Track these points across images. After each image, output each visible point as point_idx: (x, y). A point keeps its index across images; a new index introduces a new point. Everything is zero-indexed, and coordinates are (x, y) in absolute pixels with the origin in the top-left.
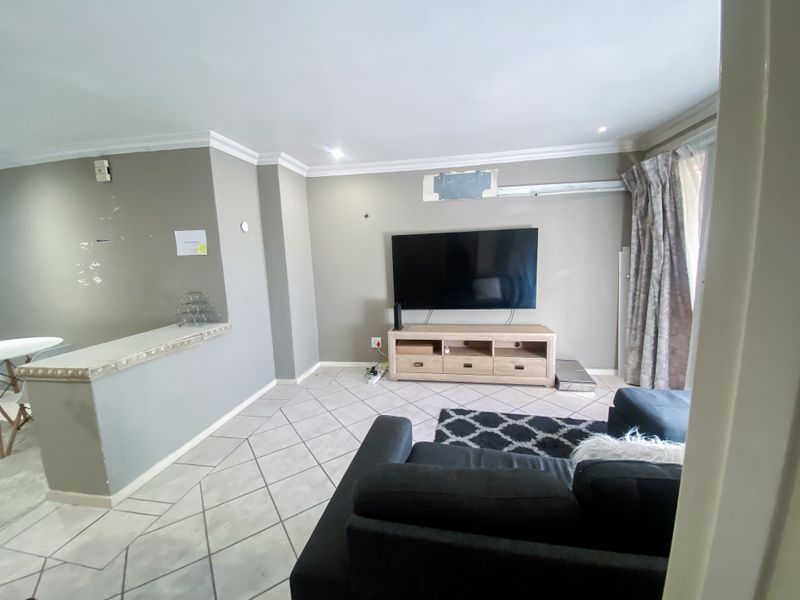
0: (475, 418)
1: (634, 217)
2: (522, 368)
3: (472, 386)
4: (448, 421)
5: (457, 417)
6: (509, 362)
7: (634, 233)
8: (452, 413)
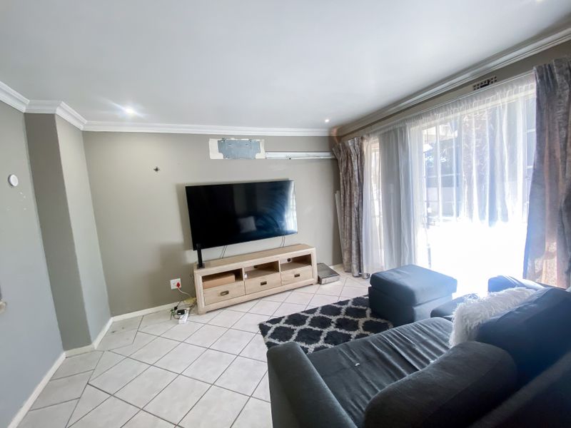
0: (287, 322)
1: (341, 174)
2: (299, 275)
3: (269, 299)
4: (270, 332)
5: (274, 326)
6: (290, 273)
7: (341, 183)
8: (269, 325)
